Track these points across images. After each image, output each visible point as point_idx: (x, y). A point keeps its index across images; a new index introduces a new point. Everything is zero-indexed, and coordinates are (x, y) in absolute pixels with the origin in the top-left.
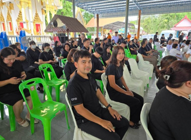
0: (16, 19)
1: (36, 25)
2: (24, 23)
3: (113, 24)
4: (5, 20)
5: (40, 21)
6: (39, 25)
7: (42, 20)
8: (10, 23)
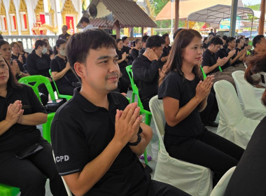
0: (35, 8)
1: (67, 17)
2: (47, 14)
3: (208, 9)
4: (17, 11)
5: (74, 10)
6: (72, 18)
7: (77, 10)
8: (25, 15)
